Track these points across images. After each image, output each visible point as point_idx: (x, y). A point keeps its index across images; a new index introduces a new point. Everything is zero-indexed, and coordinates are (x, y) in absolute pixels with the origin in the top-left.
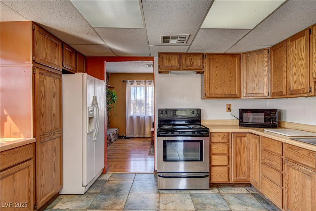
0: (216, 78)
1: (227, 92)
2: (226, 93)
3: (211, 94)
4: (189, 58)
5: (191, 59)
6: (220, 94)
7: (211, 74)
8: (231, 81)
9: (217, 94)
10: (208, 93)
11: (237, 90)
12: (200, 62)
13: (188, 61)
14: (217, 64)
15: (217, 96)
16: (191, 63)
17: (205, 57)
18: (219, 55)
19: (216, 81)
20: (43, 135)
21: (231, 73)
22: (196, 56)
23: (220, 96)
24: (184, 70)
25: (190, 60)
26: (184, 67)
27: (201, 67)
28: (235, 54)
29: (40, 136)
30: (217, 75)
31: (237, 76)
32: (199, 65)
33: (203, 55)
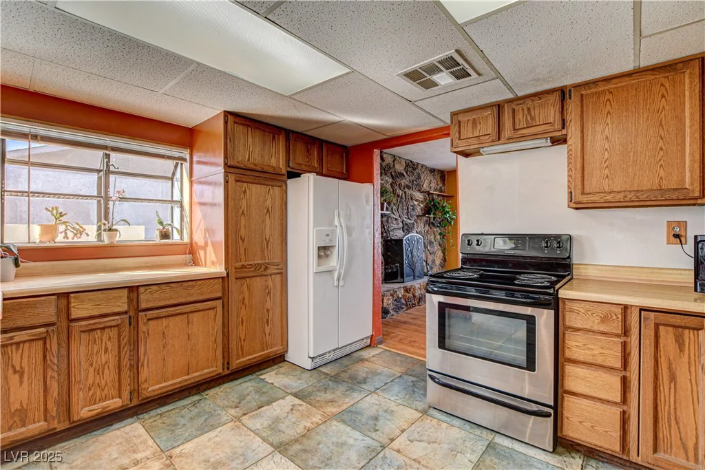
0: (607, 146)
1: (646, 181)
2: (645, 188)
3: (590, 194)
4: (523, 109)
5: (529, 109)
6: (618, 192)
7: (590, 138)
8: (661, 149)
9: (611, 192)
10: (579, 191)
11: (688, 174)
12: (552, 112)
13: (519, 116)
14: (608, 107)
15: (608, 197)
16: (529, 119)
17: (570, 95)
18: (614, 81)
19: (606, 156)
20: (242, 268)
21: (661, 125)
22: (540, 99)
23: (619, 197)
24: (511, 140)
25: (526, 112)
26: (507, 132)
27: (558, 125)
28: (676, 64)
29: (236, 268)
30: (610, 137)
31: (688, 130)
32: (552, 121)
33: (563, 93)
